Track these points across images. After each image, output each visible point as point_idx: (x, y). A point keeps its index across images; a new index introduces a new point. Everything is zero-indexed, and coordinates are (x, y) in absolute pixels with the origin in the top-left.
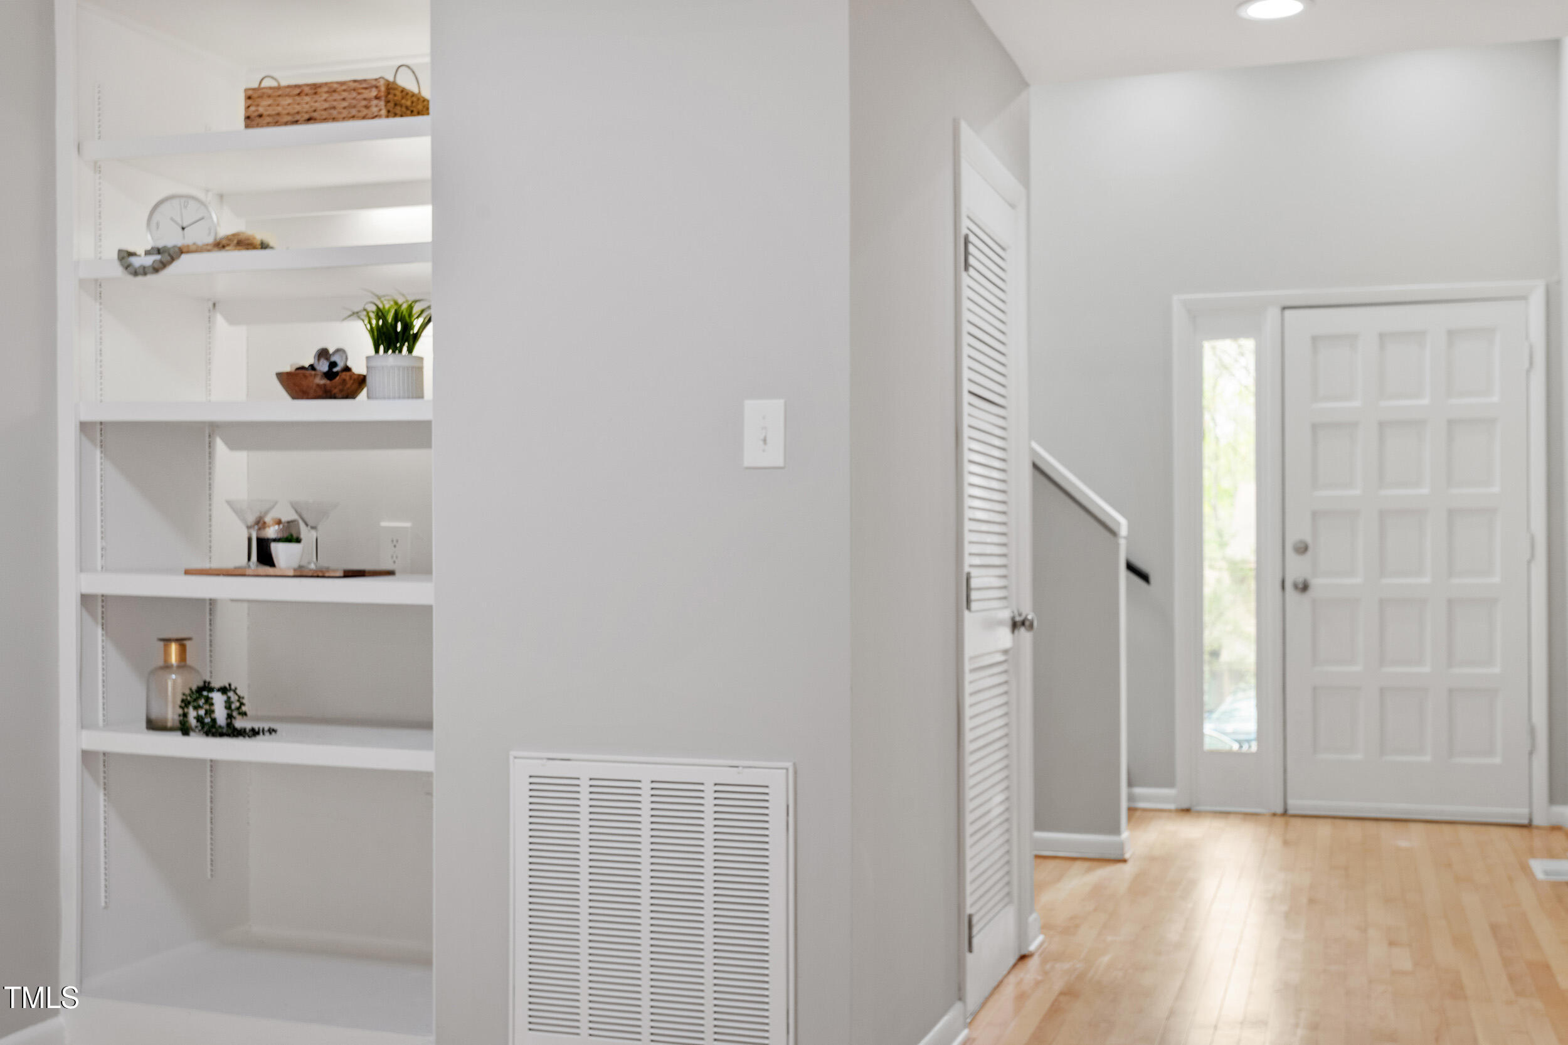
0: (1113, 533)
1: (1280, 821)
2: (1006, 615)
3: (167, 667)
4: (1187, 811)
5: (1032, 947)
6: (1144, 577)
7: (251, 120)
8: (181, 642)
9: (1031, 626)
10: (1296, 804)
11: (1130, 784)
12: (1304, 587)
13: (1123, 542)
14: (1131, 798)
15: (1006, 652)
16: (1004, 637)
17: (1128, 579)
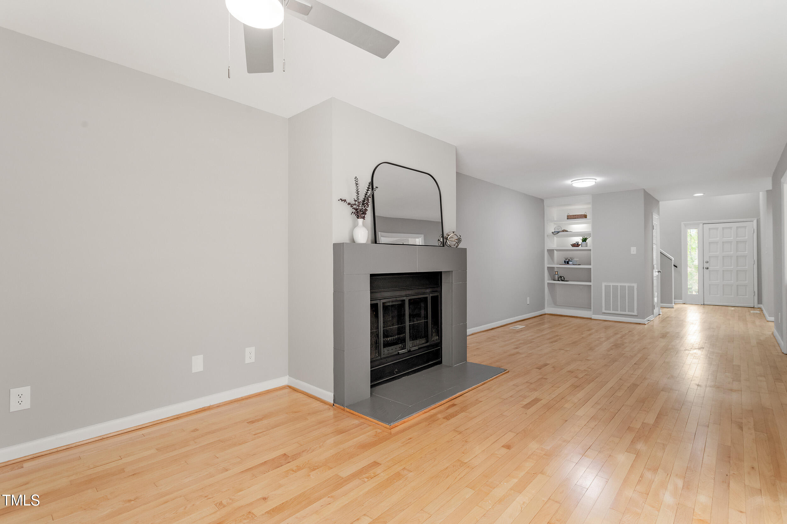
0: (671, 260)
1: (703, 305)
2: (657, 271)
3: (556, 274)
4: (685, 303)
5: (661, 314)
6: (676, 267)
7: (567, 219)
8: (557, 272)
9: (661, 272)
10: (705, 303)
11: (674, 299)
12: (708, 268)
13: (673, 261)
14: (674, 301)
15: (657, 275)
16: (657, 273)
17: (674, 268)
